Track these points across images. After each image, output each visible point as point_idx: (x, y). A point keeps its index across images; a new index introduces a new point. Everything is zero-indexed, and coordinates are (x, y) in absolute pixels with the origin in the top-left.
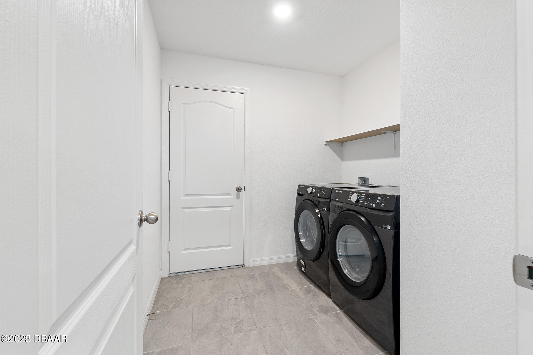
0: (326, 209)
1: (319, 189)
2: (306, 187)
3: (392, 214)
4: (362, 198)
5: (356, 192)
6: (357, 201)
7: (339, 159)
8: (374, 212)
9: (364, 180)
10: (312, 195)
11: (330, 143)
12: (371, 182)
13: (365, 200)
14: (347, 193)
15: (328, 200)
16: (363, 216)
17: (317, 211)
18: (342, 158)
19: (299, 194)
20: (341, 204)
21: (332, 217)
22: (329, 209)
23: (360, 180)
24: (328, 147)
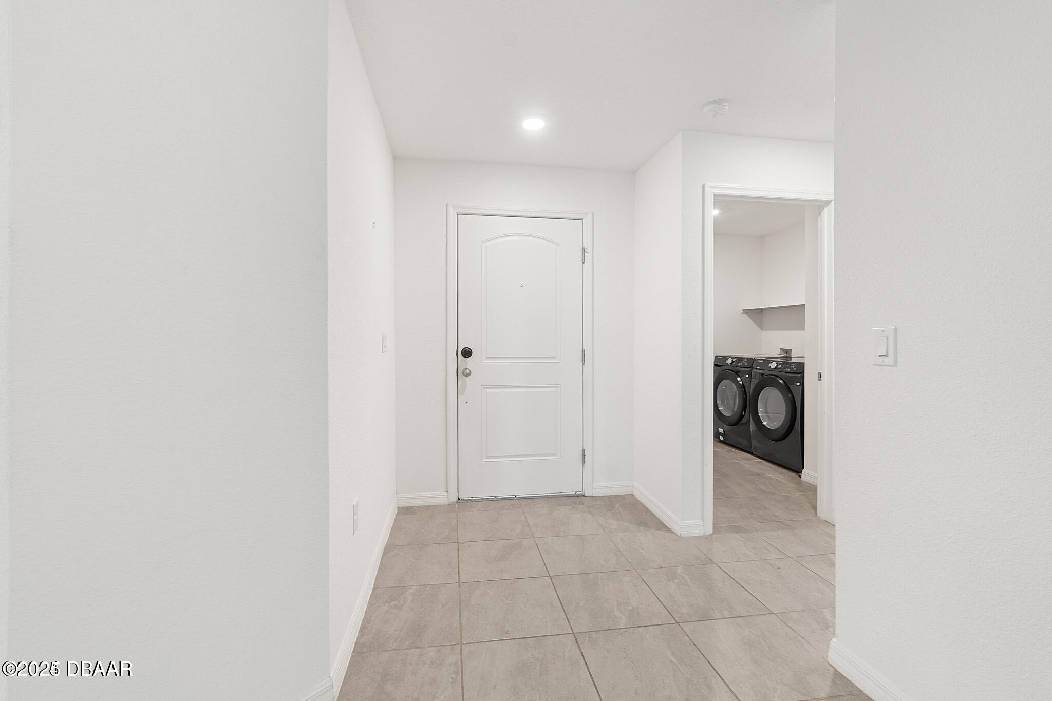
0: (747, 376)
1: (740, 359)
2: (726, 358)
3: (800, 375)
4: (780, 365)
5: (776, 361)
6: (776, 368)
7: (758, 329)
8: (788, 375)
9: (787, 352)
10: (732, 365)
11: (747, 312)
12: (793, 354)
13: (782, 366)
14: (768, 362)
15: (750, 369)
16: (782, 379)
17: (739, 379)
18: (762, 328)
19: (715, 365)
20: (761, 371)
21: (754, 382)
22: (750, 376)
23: (782, 352)
24: (745, 315)
